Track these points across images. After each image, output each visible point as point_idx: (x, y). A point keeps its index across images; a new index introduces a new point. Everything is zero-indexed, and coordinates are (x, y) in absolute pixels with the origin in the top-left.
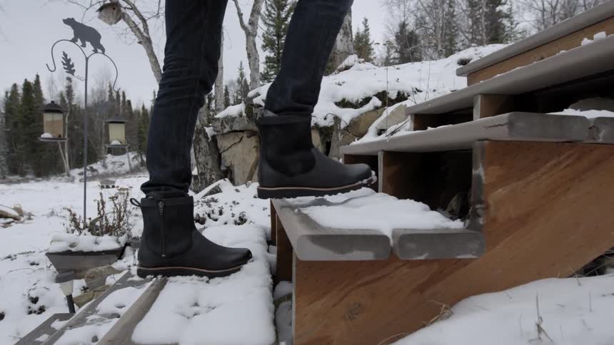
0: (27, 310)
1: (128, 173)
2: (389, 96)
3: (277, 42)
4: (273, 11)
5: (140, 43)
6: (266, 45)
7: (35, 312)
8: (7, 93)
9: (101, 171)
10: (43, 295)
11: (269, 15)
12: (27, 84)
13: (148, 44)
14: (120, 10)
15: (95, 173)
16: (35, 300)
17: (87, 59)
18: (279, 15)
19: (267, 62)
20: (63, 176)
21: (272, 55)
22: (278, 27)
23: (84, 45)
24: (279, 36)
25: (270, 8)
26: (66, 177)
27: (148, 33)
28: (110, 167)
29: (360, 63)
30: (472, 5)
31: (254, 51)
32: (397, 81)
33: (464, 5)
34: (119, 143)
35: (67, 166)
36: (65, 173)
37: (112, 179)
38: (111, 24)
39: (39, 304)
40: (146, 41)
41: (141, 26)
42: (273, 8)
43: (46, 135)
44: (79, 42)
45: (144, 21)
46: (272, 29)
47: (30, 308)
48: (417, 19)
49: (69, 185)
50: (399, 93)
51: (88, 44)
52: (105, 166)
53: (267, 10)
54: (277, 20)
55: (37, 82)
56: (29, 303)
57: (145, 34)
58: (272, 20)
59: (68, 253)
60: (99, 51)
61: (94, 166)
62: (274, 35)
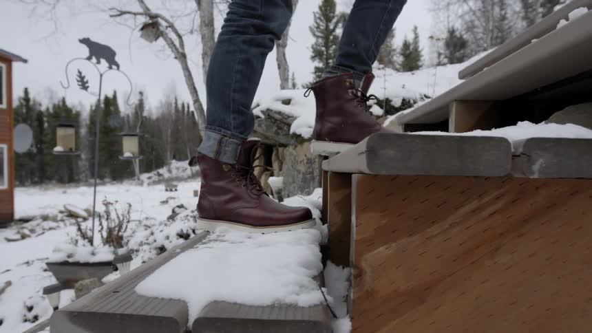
0: (22, 318)
1: (189, 178)
2: (393, 103)
3: (325, 53)
4: (321, 23)
5: (176, 58)
6: (315, 56)
7: (29, 320)
8: (91, 107)
9: (167, 175)
10: (37, 304)
11: (318, 27)
12: (107, 99)
13: (183, 58)
14: (158, 29)
15: (161, 178)
16: (30, 309)
17: (101, 75)
18: (327, 26)
19: (316, 72)
20: (134, 180)
21: (321, 65)
22: (326, 38)
23: (99, 62)
24: (327, 47)
25: (318, 21)
26: (137, 181)
27: (183, 49)
28: (174, 172)
29: (379, 69)
30: (526, 6)
31: (284, 61)
32: (403, 88)
33: (518, 7)
34: (131, 155)
35: (137, 170)
36: (136, 178)
37: (175, 183)
38: (151, 42)
39: (34, 313)
40: (182, 57)
41: (177, 43)
42: (321, 20)
43: (58, 149)
44: (94, 60)
45: (180, 37)
46: (320, 40)
47: (25, 316)
48: (466, 23)
49: (138, 188)
50: (404, 100)
51: (103, 61)
52: (170, 171)
53: (316, 23)
54: (325, 32)
55: (115, 96)
56: (25, 311)
57: (180, 50)
58: (320, 32)
59: (65, 263)
60: (114, 67)
61: (161, 171)
62: (323, 46)
